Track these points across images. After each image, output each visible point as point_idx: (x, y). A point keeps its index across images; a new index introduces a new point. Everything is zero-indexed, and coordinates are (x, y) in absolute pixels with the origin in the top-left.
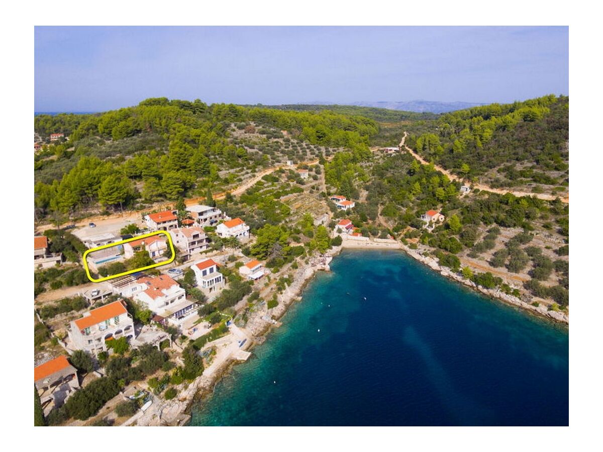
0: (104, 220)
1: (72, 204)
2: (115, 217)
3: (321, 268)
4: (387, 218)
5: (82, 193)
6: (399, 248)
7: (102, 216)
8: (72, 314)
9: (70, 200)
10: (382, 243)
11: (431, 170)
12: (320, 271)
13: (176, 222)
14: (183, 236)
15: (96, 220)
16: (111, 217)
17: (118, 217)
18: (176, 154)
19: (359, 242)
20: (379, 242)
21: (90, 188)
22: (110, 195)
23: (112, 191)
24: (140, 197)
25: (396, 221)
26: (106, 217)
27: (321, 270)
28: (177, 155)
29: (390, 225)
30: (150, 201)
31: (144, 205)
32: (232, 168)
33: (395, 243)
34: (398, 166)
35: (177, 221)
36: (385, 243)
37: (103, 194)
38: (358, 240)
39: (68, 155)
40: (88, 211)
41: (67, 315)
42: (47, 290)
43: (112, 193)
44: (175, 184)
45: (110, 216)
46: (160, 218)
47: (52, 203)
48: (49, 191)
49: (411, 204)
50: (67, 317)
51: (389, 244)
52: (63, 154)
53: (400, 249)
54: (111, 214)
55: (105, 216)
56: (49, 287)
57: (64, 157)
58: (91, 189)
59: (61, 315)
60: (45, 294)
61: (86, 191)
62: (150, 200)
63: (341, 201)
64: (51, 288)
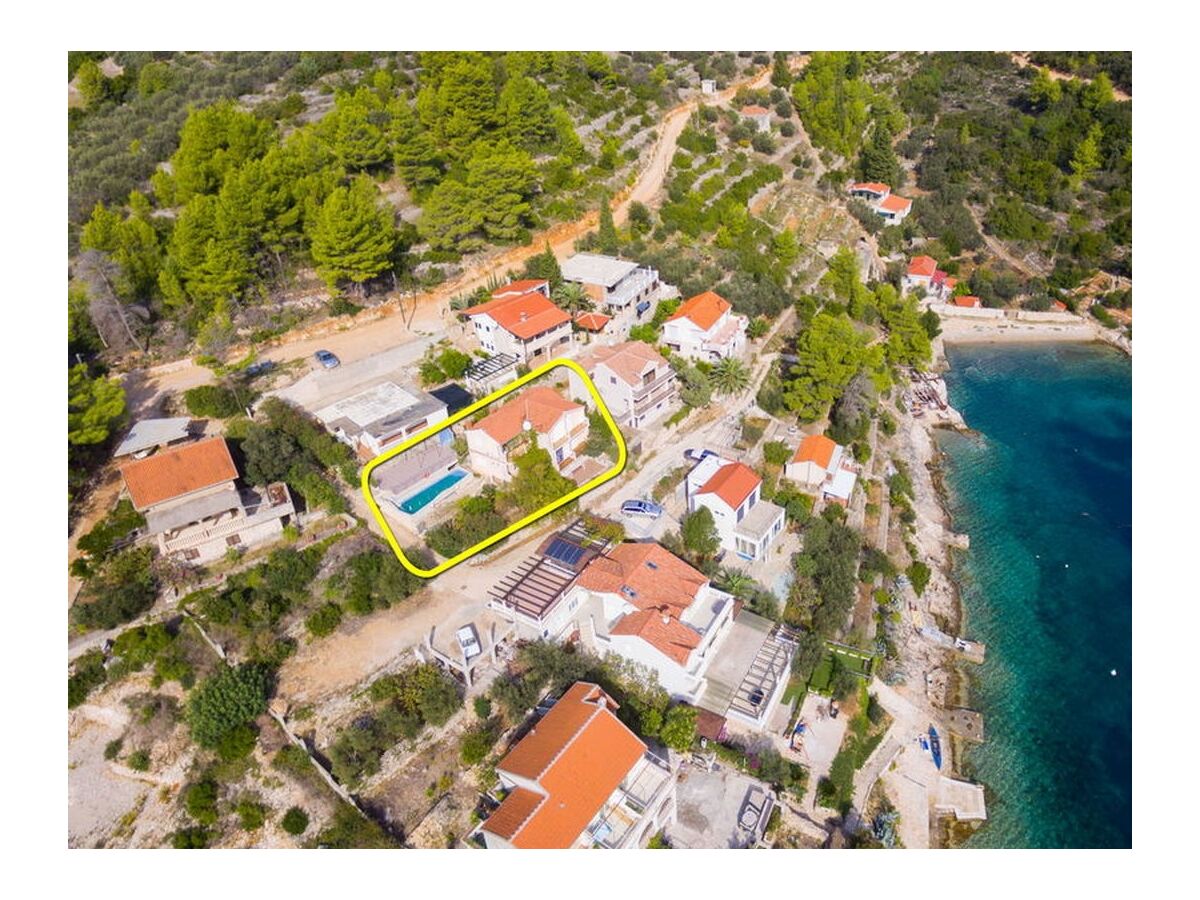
0: (343, 329)
1: (236, 287)
2: (373, 317)
3: (937, 421)
4: (1014, 243)
5: (255, 246)
6: (1093, 338)
7: (334, 319)
8: (428, 738)
9: (229, 275)
10: (1040, 322)
11: (1103, 100)
12: (940, 430)
13: (567, 330)
14: (613, 380)
15: (322, 332)
16: (361, 318)
17: (383, 318)
18: (464, 81)
19: (980, 324)
20: (1035, 322)
21: (270, 223)
22: (353, 251)
23: (357, 238)
24: (419, 240)
25: (1048, 254)
26: (346, 320)
27: (942, 426)
28: (469, 88)
29: (1033, 265)
30: (451, 252)
31: (438, 266)
32: (594, 115)
33: (1076, 323)
34: (965, 84)
35: (570, 324)
36: (1050, 322)
37: (331, 248)
38: (973, 318)
39: (116, 92)
40: (286, 304)
41: (413, 749)
42: (302, 643)
43: (359, 244)
44: (508, 190)
45: (359, 314)
46: (523, 319)
47: (166, 281)
48: (138, 238)
49: (1079, 205)
50: (416, 754)
51: (1063, 328)
52: (102, 90)
53: (1097, 342)
54: (360, 309)
55: (344, 317)
56: (303, 629)
57: (108, 97)
58: (275, 227)
59: (397, 754)
60: (299, 659)
61: (266, 237)
62: (452, 250)
63: (883, 199)
64: (310, 635)
